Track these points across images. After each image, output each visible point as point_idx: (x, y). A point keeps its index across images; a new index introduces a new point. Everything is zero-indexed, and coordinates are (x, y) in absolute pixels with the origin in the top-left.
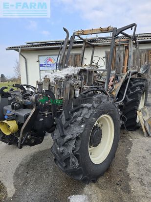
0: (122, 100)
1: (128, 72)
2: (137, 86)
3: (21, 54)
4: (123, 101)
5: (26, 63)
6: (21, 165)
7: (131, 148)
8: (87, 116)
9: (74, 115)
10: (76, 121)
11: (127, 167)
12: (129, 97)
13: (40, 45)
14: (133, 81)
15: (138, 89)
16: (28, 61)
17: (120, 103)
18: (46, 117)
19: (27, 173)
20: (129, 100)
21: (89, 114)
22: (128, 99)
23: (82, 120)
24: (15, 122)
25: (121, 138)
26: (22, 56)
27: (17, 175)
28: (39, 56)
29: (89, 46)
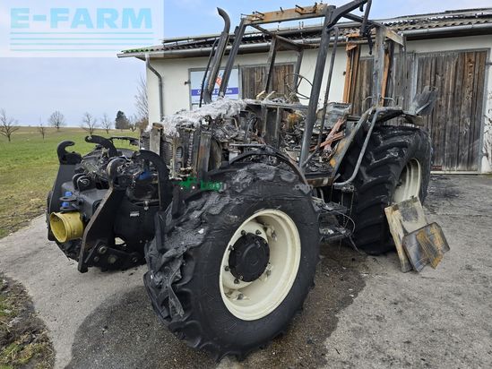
0: (351, 179)
1: (370, 111)
2: (391, 147)
3: (149, 66)
4: (353, 182)
5: (161, 86)
6: (99, 310)
7: (356, 295)
8: (214, 211)
9: (189, 208)
10: (187, 220)
11: (329, 335)
12: (368, 173)
13: (193, 45)
14: (382, 133)
15: (393, 153)
16: (165, 83)
17: (345, 186)
18: (146, 208)
19: (106, 328)
20: (368, 179)
21: (221, 206)
22: (366, 177)
23: (200, 217)
24: (78, 216)
25: (342, 270)
26: (153, 70)
27: (84, 329)
28: (191, 70)
29: (286, 46)
